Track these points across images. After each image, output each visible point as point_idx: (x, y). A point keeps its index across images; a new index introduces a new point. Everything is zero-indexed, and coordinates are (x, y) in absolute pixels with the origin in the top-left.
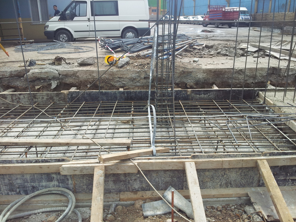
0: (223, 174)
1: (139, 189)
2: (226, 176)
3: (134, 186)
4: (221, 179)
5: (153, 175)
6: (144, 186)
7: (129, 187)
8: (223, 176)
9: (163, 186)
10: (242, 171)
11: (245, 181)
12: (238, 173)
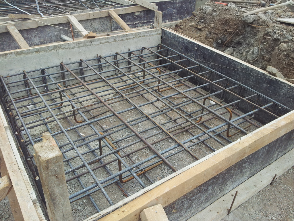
0: (91, 25)
1: (39, 43)
2: (92, 25)
3: (35, 42)
4: (90, 29)
5: (47, 31)
6: (42, 41)
7: (31, 43)
8: (91, 26)
9: (55, 39)
10: (101, 21)
11: (104, 28)
12: (99, 23)
